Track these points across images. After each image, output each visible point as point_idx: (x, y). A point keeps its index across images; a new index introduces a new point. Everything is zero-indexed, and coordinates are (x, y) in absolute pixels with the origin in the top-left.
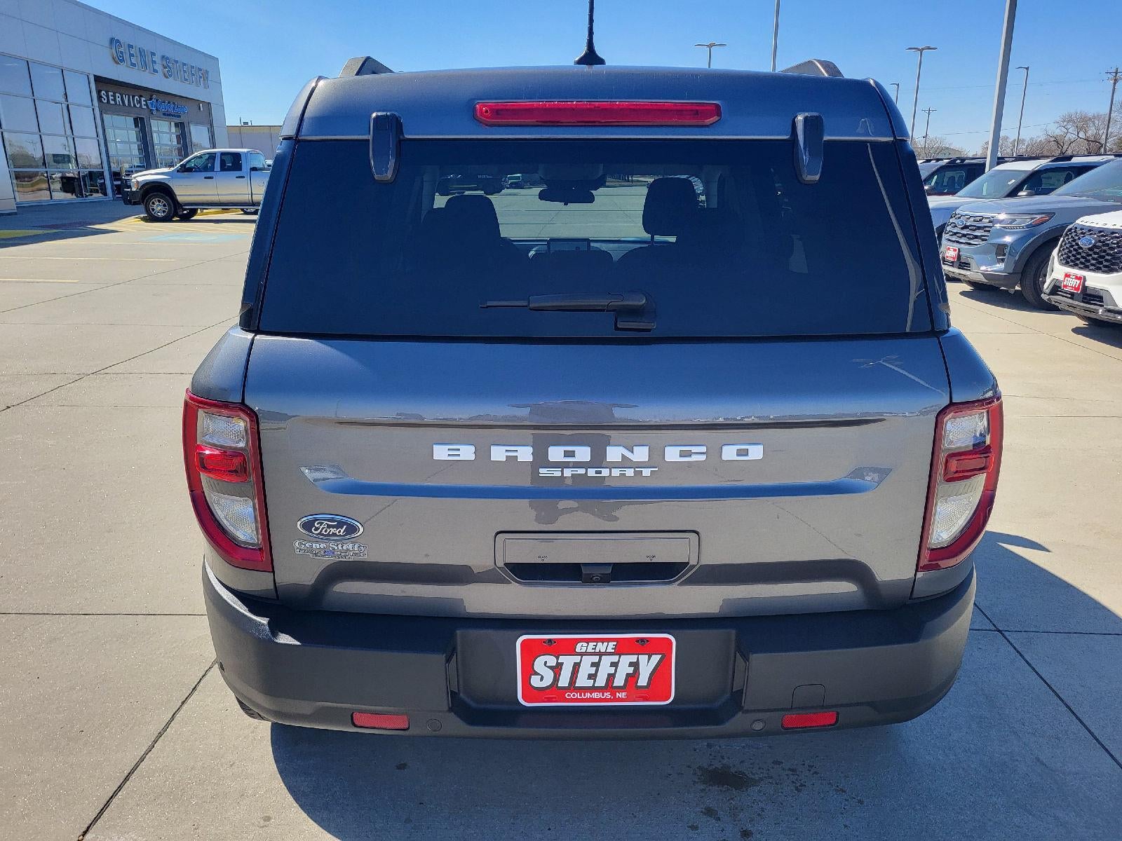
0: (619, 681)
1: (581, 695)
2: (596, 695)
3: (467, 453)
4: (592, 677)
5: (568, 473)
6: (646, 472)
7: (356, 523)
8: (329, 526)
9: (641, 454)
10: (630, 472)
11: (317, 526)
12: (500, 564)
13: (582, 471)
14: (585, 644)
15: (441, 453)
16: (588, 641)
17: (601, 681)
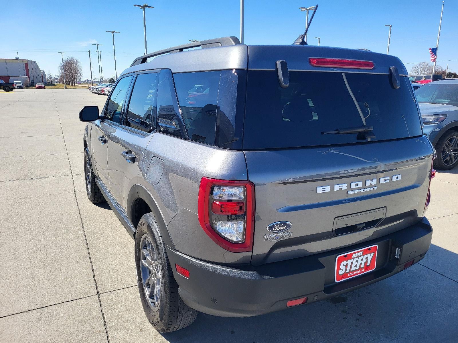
0: (362, 266)
1: (352, 274)
2: (356, 272)
3: (328, 189)
4: (356, 266)
5: (356, 192)
6: (376, 188)
7: (289, 223)
8: (280, 226)
9: (375, 182)
10: (372, 189)
11: (275, 227)
12: (334, 229)
13: (359, 191)
14: (355, 254)
15: (319, 190)
16: (355, 253)
17: (358, 267)
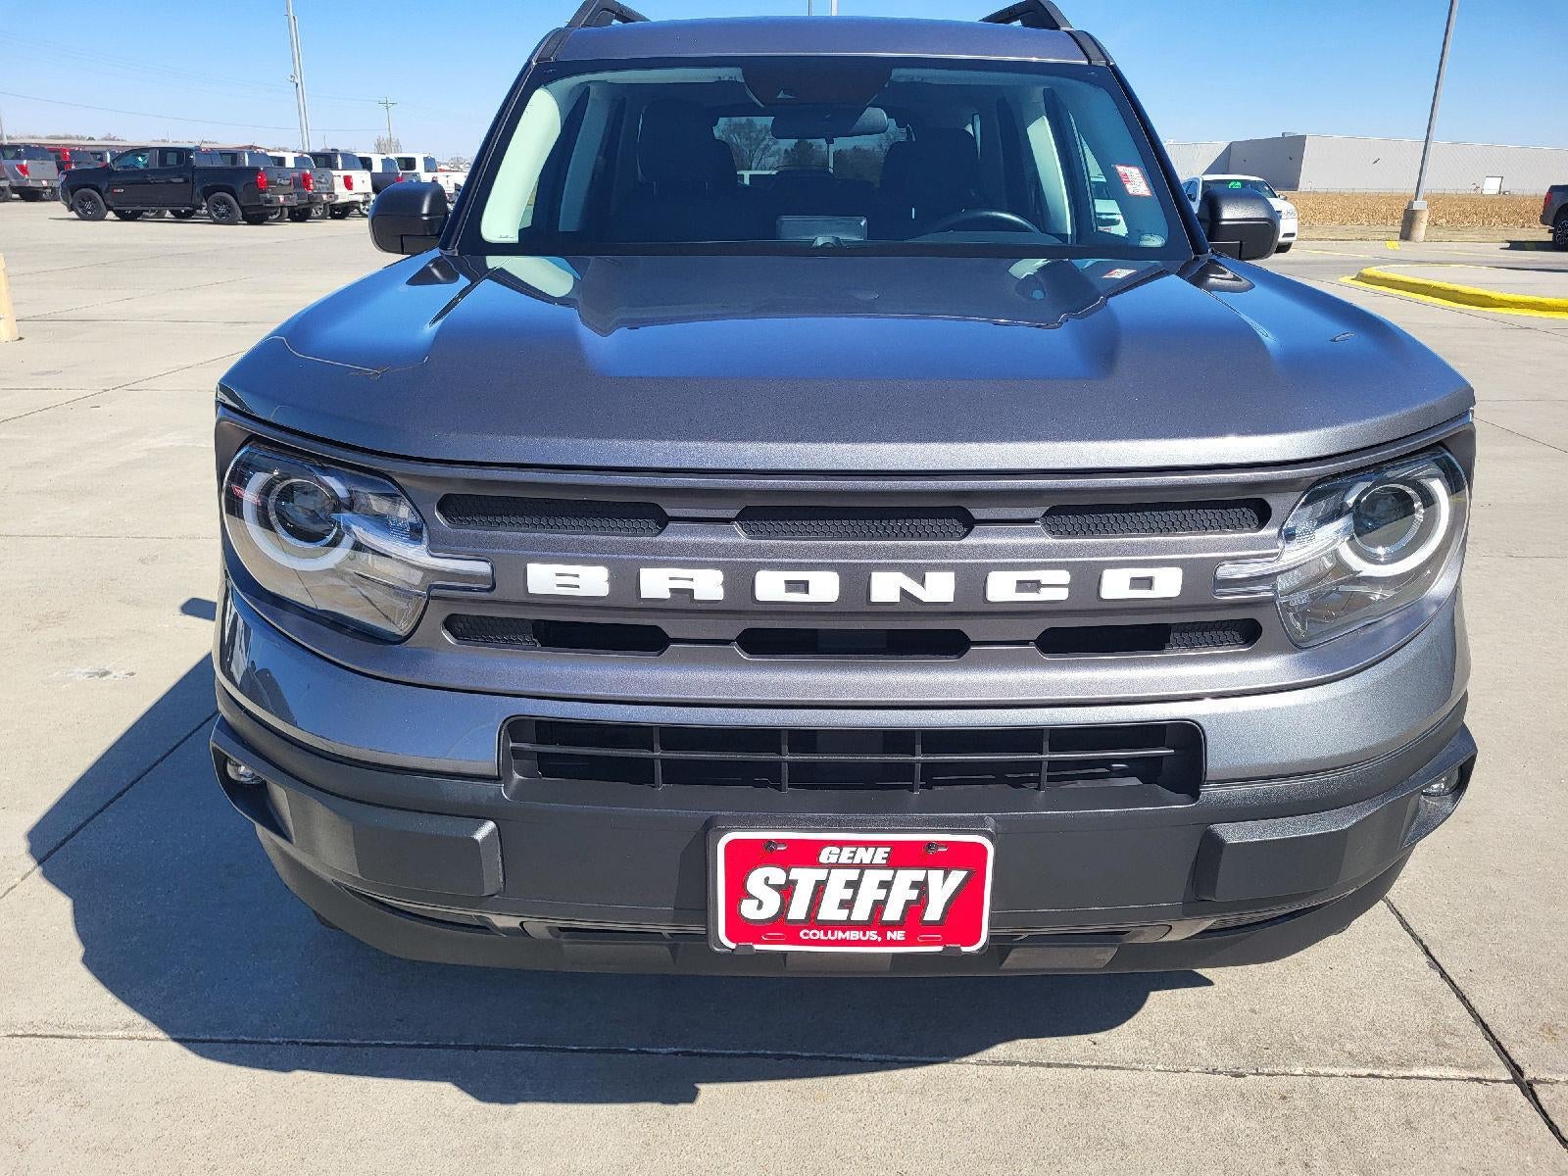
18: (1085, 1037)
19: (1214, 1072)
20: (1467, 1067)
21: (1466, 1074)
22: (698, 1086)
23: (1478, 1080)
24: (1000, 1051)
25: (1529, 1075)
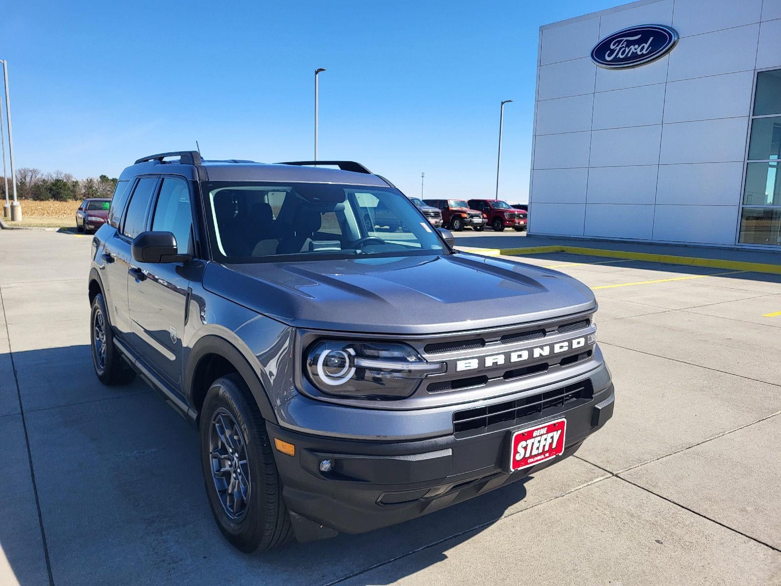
18: (522, 501)
19: (557, 498)
20: (602, 476)
21: (604, 478)
22: (444, 553)
23: (606, 478)
24: (507, 512)
25: (615, 474)
